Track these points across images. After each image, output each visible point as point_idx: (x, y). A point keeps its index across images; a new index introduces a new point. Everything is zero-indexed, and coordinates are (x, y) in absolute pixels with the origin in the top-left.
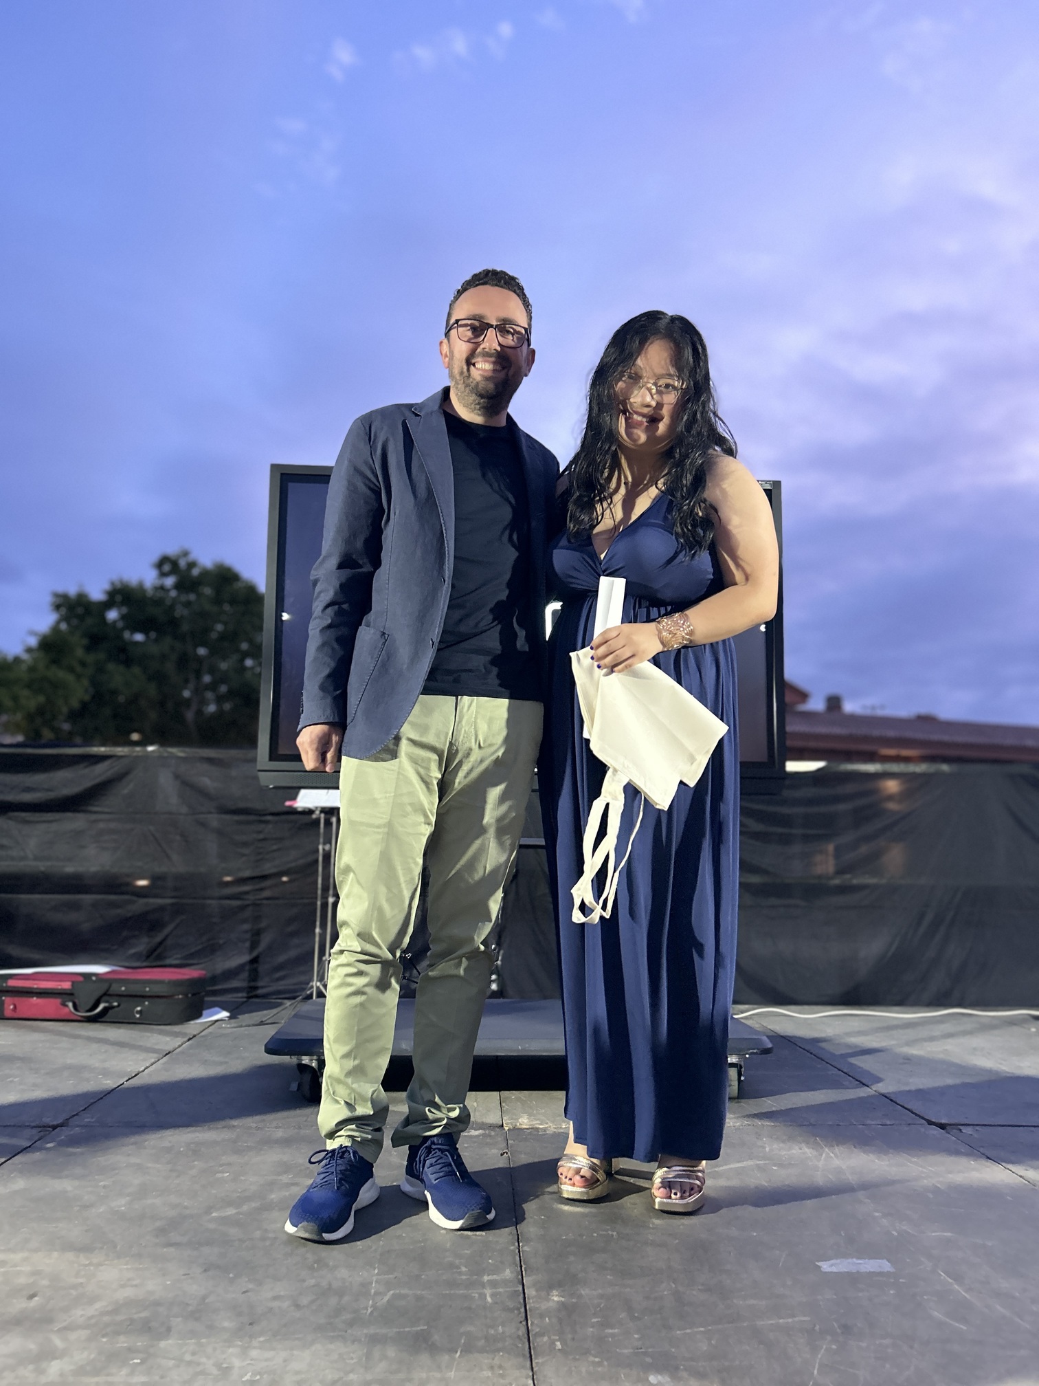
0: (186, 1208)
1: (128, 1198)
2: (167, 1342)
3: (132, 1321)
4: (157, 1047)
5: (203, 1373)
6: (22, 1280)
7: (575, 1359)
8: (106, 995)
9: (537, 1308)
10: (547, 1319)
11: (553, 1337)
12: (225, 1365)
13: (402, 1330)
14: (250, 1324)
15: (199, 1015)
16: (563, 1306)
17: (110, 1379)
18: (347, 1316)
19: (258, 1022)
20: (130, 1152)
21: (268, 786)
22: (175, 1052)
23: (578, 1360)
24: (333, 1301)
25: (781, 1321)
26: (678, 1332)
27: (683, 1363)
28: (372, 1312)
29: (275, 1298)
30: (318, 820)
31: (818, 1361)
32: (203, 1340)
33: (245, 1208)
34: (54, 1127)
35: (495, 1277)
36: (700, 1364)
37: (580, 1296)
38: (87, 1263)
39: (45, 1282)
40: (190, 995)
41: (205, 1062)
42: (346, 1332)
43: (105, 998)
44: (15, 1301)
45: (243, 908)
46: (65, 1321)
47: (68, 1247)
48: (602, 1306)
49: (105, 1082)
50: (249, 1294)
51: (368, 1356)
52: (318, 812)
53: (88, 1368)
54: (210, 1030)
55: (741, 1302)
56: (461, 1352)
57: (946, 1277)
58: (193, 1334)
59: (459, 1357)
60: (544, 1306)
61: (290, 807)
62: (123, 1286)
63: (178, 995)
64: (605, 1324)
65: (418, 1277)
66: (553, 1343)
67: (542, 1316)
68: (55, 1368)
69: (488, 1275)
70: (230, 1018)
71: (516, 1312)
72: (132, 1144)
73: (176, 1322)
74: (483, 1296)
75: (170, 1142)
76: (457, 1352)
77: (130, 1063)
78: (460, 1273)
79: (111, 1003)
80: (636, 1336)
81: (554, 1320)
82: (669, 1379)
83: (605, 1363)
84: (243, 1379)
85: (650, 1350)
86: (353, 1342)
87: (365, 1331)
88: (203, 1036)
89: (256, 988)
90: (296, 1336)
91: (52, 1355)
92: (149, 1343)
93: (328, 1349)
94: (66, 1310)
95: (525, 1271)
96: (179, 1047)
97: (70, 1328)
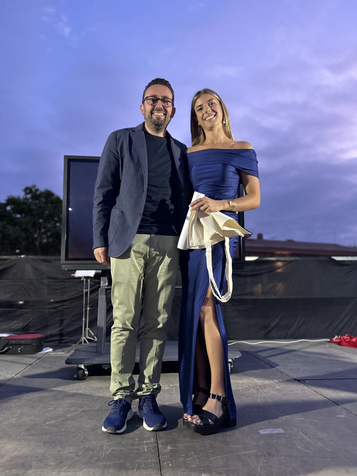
0: (37, 421)
1: (16, 418)
2: (30, 471)
3: (18, 464)
4: (26, 362)
7: (176, 470)
8: (7, 344)
9: (163, 452)
10: (166, 456)
11: (168, 462)
13: (115, 462)
14: (61, 463)
15: (41, 350)
16: (172, 451)
18: (95, 458)
20: (16, 401)
21: (65, 270)
22: (33, 364)
23: (177, 470)
24: (91, 453)
25: (247, 452)
26: (212, 458)
27: (213, 469)
28: (104, 457)
29: (70, 453)
30: (83, 281)
31: (259, 466)
32: (44, 470)
33: (58, 420)
35: (148, 441)
36: (219, 469)
37: (177, 447)
38: (1, 443)
40: (38, 343)
41: (44, 368)
42: (95, 464)
43: (7, 346)
45: (56, 312)
48: (185, 450)
49: (7, 376)
50: (60, 452)
51: (103, 473)
52: (83, 278)
54: (46, 355)
55: (233, 446)
56: (136, 470)
57: (302, 434)
58: (40, 467)
59: (135, 471)
60: (165, 451)
61: (73, 276)
62: (14, 451)
63: (34, 343)
64: (187, 457)
65: (121, 443)
66: (168, 464)
67: (164, 455)
69: (145, 441)
70: (53, 351)
71: (155, 454)
72: (17, 398)
73: (34, 463)
74: (144, 449)
75: (31, 397)
76: (135, 469)
77: (17, 369)
78: (135, 441)
79: (9, 347)
80: (197, 460)
81: (169, 456)
82: (208, 475)
83: (187, 471)
85: (202, 465)
86: (98, 468)
87: (102, 464)
88: (43, 358)
89: (62, 340)
90: (77, 467)
92: (24, 471)
93: (89, 471)
95: (159, 439)
96: (34, 362)
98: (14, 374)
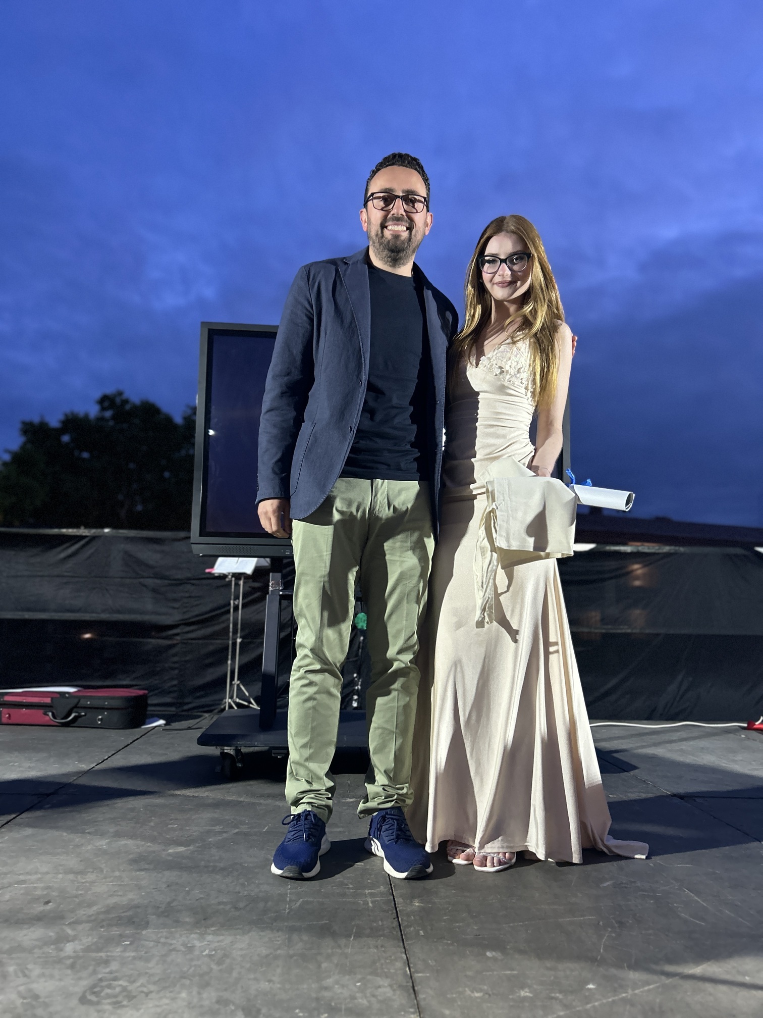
0: (149, 847)
1: (107, 841)
2: (147, 931)
3: (120, 918)
4: (115, 744)
5: (174, 950)
6: (39, 892)
7: (434, 941)
8: (76, 707)
9: (404, 910)
10: (412, 917)
11: (417, 928)
12: (189, 945)
13: (311, 923)
15: (144, 724)
16: (423, 909)
17: (109, 953)
18: (272, 915)
19: (186, 728)
20: (105, 811)
21: (198, 556)
23: (436, 942)
24: (261, 905)
25: (575, 919)
26: (504, 925)
27: (509, 944)
28: (289, 913)
29: (219, 904)
30: (231, 581)
31: (602, 944)
32: (173, 930)
33: (192, 847)
34: (48, 795)
35: (373, 891)
36: (521, 945)
37: (434, 903)
38: (84, 881)
39: (54, 894)
41: (151, 754)
42: (272, 924)
43: (75, 710)
44: (35, 906)
46: (73, 918)
47: (71, 871)
48: (450, 909)
49: (81, 766)
50: (202, 900)
51: (289, 939)
52: (230, 577)
53: (93, 947)
54: (152, 733)
55: (547, 907)
56: (354, 937)
57: (689, 892)
58: (165, 926)
59: (353, 939)
60: (409, 909)
61: (209, 573)
62: (111, 896)
63: (129, 707)
64: (453, 920)
65: (319, 891)
66: (418, 931)
67: (408, 915)
68: (69, 948)
69: (368, 890)
70: (165, 725)
71: (390, 912)
73: (152, 918)
74: (366, 903)
75: (132, 805)
76: (351, 938)
77: (98, 754)
78: (348, 888)
79: (79, 713)
80: (475, 928)
81: (417, 918)
82: (500, 954)
83: (455, 944)
84: (204, 954)
85: (486, 936)
86: (278, 931)
87: (285, 924)
88: (148, 737)
89: (182, 704)
90: (237, 927)
91: (68, 939)
92: (134, 931)
93: (260, 935)
94: (72, 911)
95: (394, 887)
96: (131, 743)
97: (77, 922)
98: (93, 763)
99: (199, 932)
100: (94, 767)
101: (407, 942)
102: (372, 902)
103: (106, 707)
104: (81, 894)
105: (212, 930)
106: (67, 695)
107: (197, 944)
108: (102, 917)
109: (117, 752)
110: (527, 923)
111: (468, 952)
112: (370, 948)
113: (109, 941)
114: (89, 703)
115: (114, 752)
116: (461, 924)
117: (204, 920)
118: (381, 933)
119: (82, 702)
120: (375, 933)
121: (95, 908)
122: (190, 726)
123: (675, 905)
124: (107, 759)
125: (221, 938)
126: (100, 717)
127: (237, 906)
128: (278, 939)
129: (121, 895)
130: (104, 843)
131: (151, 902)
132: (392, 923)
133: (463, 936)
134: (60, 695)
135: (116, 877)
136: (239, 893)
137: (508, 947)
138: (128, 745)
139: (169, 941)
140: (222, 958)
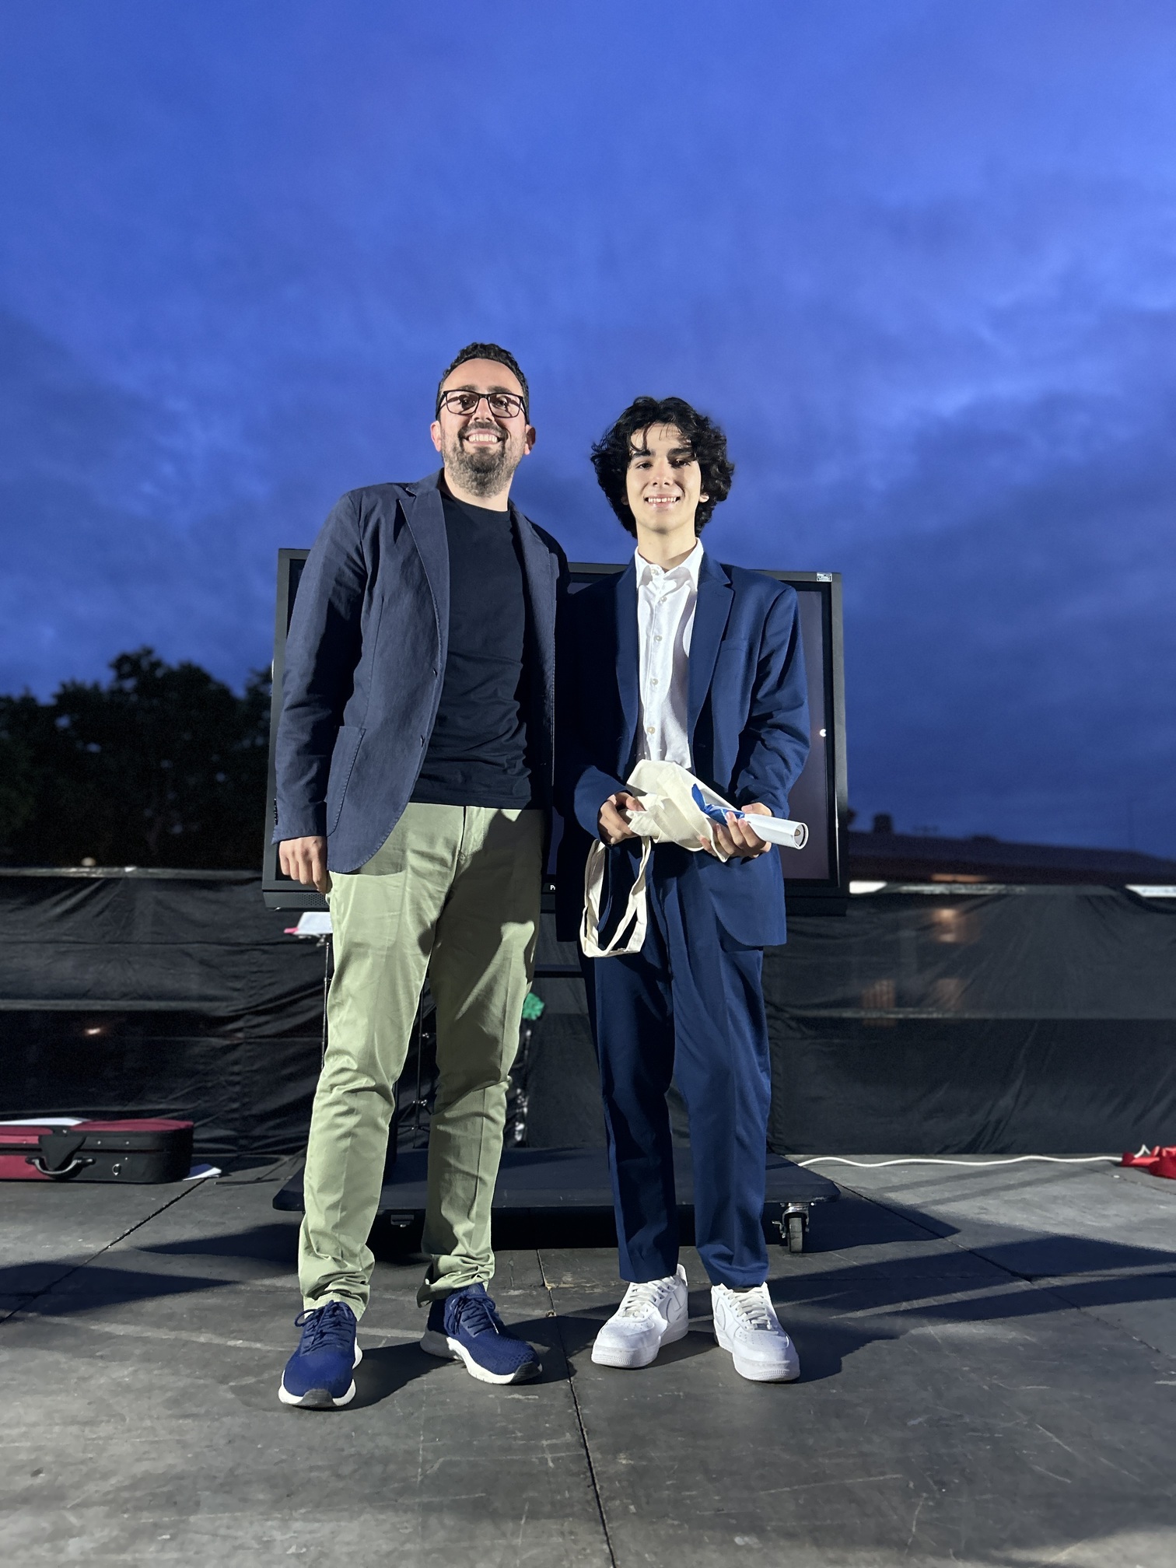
0: (199, 1377)
1: (130, 1369)
2: (197, 1517)
3: (153, 1496)
4: (141, 1208)
5: (241, 1547)
6: (23, 1456)
7: (652, 1522)
8: (79, 1149)
9: (604, 1472)
10: (617, 1483)
11: (625, 1501)
12: (265, 1539)
13: (458, 1497)
15: (186, 1176)
16: (633, 1469)
17: (137, 1555)
18: (395, 1485)
19: (254, 1179)
20: (125, 1320)
22: (165, 1212)
23: (656, 1523)
24: (378, 1469)
25: (871, 1479)
26: (762, 1493)
27: (770, 1524)
28: (422, 1482)
29: (312, 1469)
31: (915, 1518)
32: (239, 1514)
34: (35, 1295)
35: (554, 1441)
36: (789, 1525)
37: (650, 1459)
38: (94, 1436)
39: (49, 1458)
40: (176, 1151)
41: (198, 1224)
42: (396, 1501)
43: (78, 1154)
44: (17, 1478)
46: (79, 1497)
47: (74, 1421)
48: (676, 1467)
49: (88, 1246)
50: (284, 1464)
51: (425, 1526)
52: (322, 940)
53: (112, 1545)
54: (201, 1189)
55: (827, 1461)
56: (526, 1520)
57: (1044, 1430)
58: (225, 1508)
59: (525, 1523)
60: (612, 1470)
61: (291, 934)
62: (139, 1460)
64: (681, 1487)
65: (469, 1443)
66: (626, 1508)
67: (610, 1480)
68: (74, 1547)
69: (547, 1440)
70: (221, 1175)
71: (582, 1476)
73: (205, 1495)
74: (544, 1461)
75: (171, 1308)
76: (521, 1519)
77: (113, 1225)
78: (515, 1438)
79: (84, 1160)
80: (717, 1498)
81: (625, 1483)
82: (756, 1540)
83: (686, 1526)
84: (288, 1553)
85: (734, 1511)
86: (405, 1512)
87: (417, 1500)
88: (192, 1195)
90: (341, 1507)
91: (69, 1533)
92: (177, 1518)
93: (377, 1520)
94: (77, 1486)
95: (587, 1434)
96: (167, 1206)
97: (85, 1504)
98: (106, 1241)
99: (279, 1516)
100: (107, 1248)
101: (610, 1525)
102: (552, 1461)
103: (128, 1149)
104: (91, 1458)
105: (301, 1514)
106: (65, 1132)
107: (278, 1536)
108: (126, 1495)
109: (145, 1222)
110: (796, 1487)
111: (706, 1538)
112: (552, 1536)
113: (136, 1535)
114: (99, 1143)
115: (139, 1222)
116: (694, 1493)
117: (288, 1496)
118: (568, 1511)
119: (89, 1142)
120: (559, 1511)
121: (113, 1481)
122: (260, 1176)
123: (1025, 1452)
124: (129, 1233)
125: (317, 1525)
126: (117, 1165)
127: (340, 1472)
128: (406, 1524)
129: (154, 1459)
130: (126, 1373)
131: (203, 1468)
132: (586, 1494)
133: (698, 1512)
134: (54, 1132)
135: (145, 1429)
136: (343, 1450)
137: (769, 1528)
138: (162, 1209)
139: (232, 1532)
140: (319, 1558)
